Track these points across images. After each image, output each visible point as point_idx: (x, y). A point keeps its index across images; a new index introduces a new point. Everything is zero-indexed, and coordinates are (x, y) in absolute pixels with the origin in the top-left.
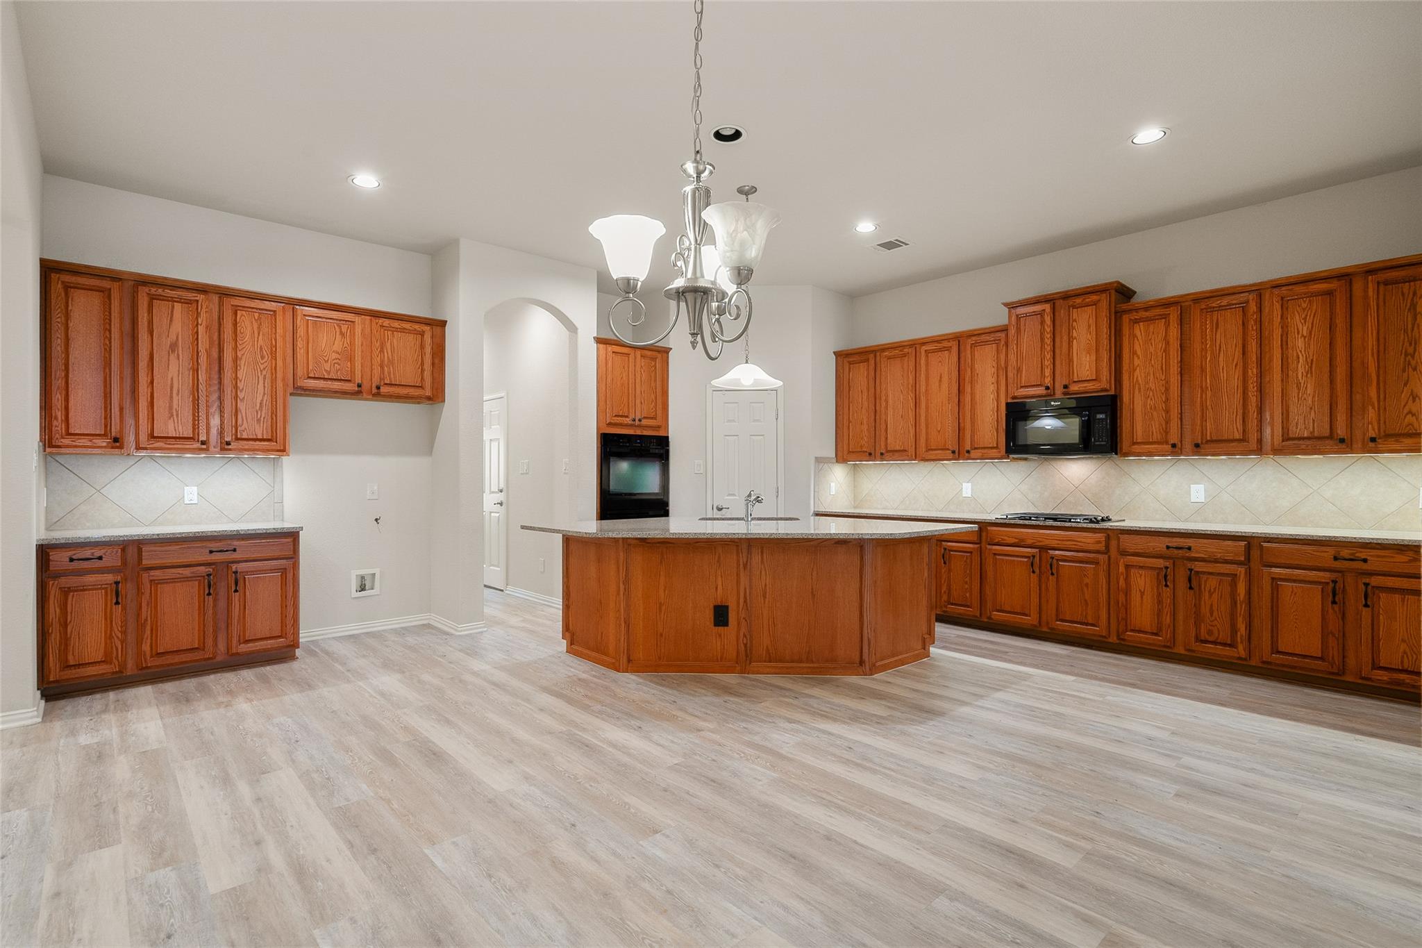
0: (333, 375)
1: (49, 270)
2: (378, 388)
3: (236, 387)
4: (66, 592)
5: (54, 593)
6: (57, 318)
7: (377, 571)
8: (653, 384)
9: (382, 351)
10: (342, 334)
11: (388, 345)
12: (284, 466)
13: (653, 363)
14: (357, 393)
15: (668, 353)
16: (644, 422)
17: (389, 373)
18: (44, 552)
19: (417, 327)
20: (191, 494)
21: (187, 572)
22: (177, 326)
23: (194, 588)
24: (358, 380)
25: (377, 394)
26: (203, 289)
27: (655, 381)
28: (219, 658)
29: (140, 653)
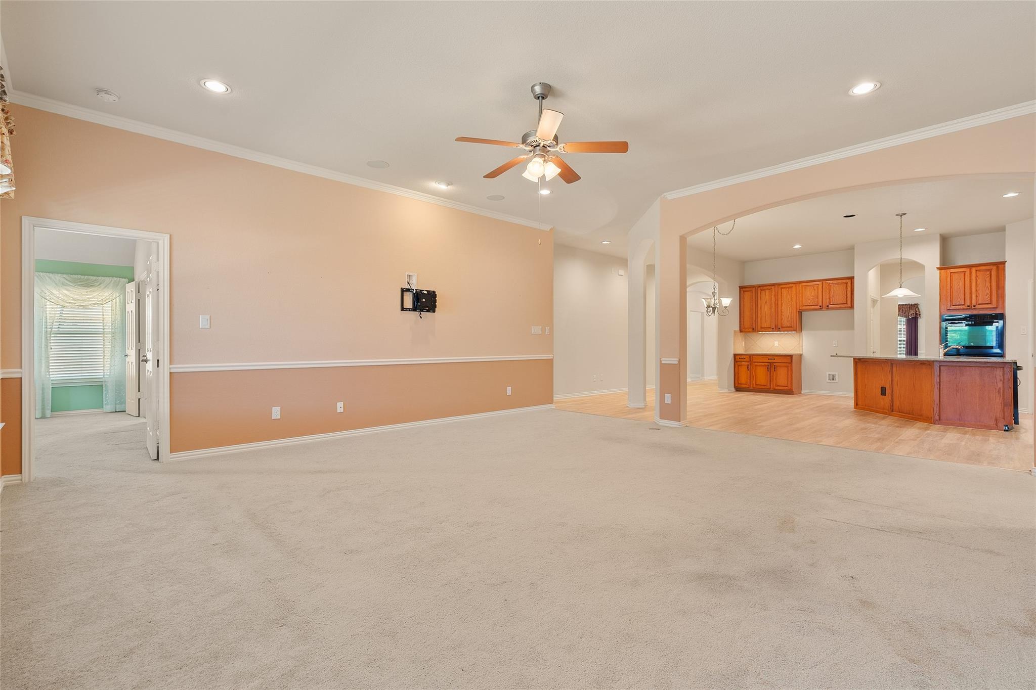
0: (811, 304)
1: (741, 288)
2: (828, 306)
3: (782, 312)
4: (739, 366)
5: (736, 366)
6: (742, 300)
7: (837, 373)
8: (988, 284)
9: (829, 293)
10: (814, 289)
11: (832, 290)
12: (803, 334)
13: (988, 273)
14: (821, 308)
15: (1005, 264)
16: (978, 306)
17: (832, 300)
18: (735, 355)
19: (844, 281)
20: (776, 344)
21: (763, 364)
22: (767, 297)
23: (765, 369)
24: (821, 305)
25: (828, 308)
26: (773, 285)
27: (991, 282)
28: (771, 389)
29: (753, 384)
